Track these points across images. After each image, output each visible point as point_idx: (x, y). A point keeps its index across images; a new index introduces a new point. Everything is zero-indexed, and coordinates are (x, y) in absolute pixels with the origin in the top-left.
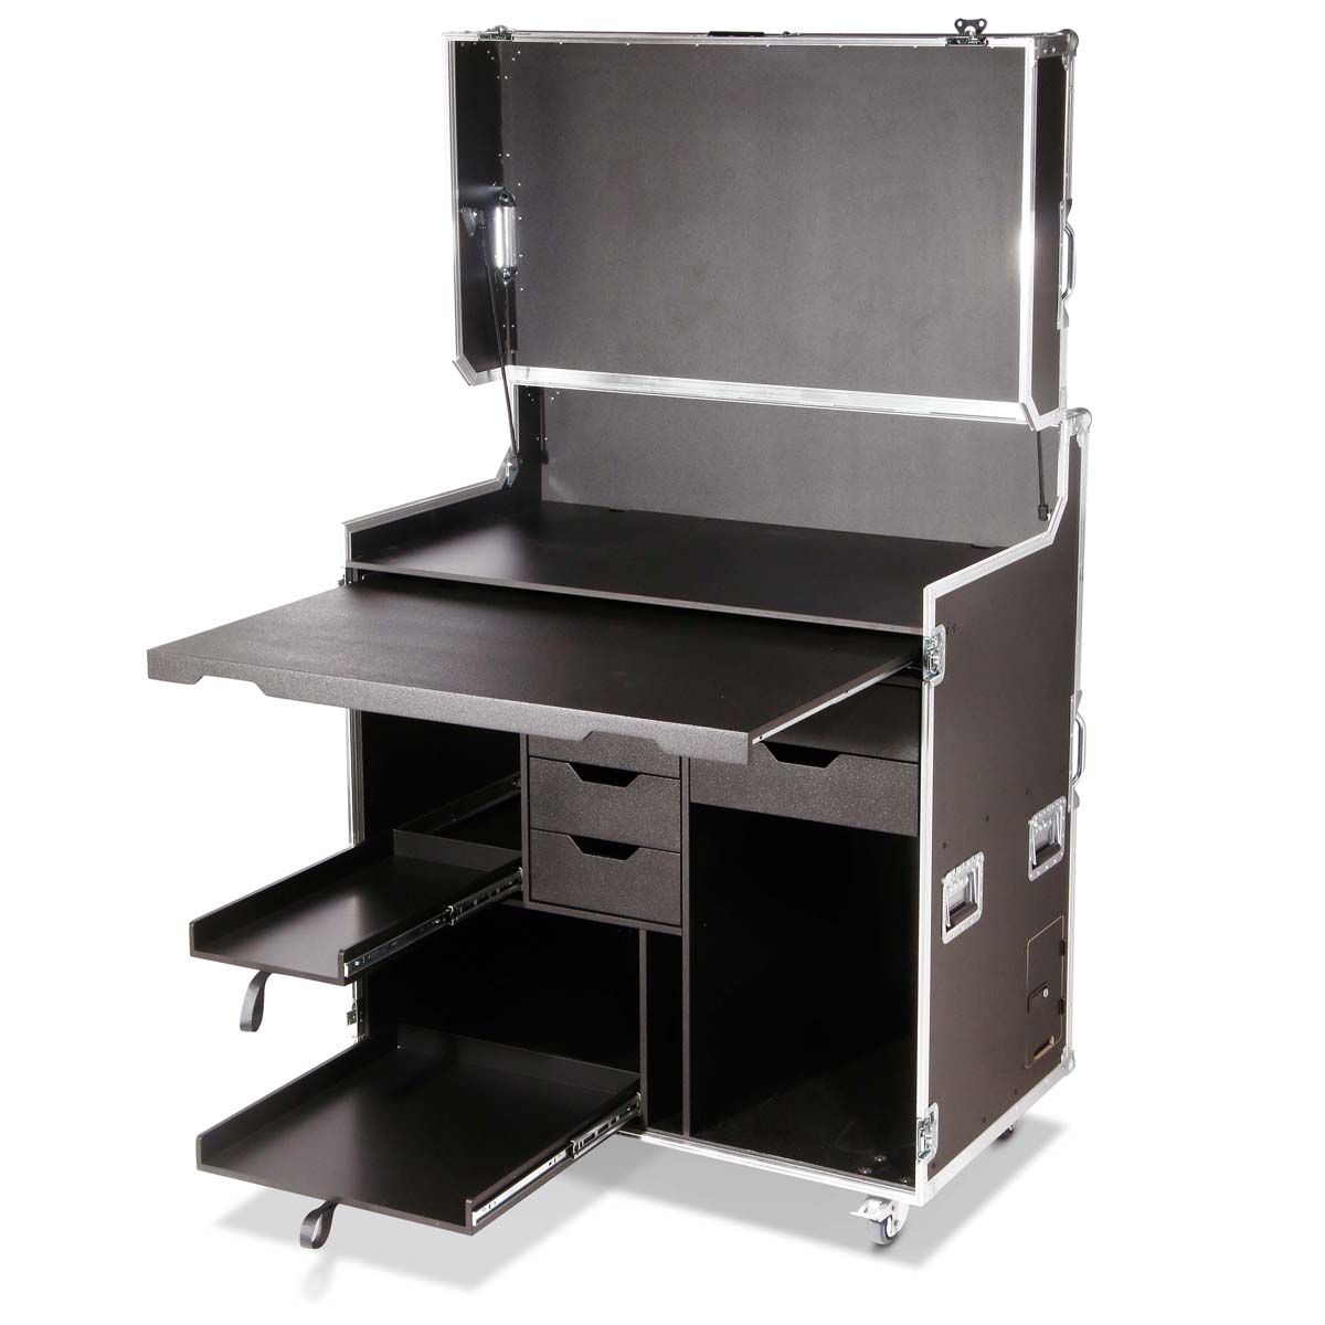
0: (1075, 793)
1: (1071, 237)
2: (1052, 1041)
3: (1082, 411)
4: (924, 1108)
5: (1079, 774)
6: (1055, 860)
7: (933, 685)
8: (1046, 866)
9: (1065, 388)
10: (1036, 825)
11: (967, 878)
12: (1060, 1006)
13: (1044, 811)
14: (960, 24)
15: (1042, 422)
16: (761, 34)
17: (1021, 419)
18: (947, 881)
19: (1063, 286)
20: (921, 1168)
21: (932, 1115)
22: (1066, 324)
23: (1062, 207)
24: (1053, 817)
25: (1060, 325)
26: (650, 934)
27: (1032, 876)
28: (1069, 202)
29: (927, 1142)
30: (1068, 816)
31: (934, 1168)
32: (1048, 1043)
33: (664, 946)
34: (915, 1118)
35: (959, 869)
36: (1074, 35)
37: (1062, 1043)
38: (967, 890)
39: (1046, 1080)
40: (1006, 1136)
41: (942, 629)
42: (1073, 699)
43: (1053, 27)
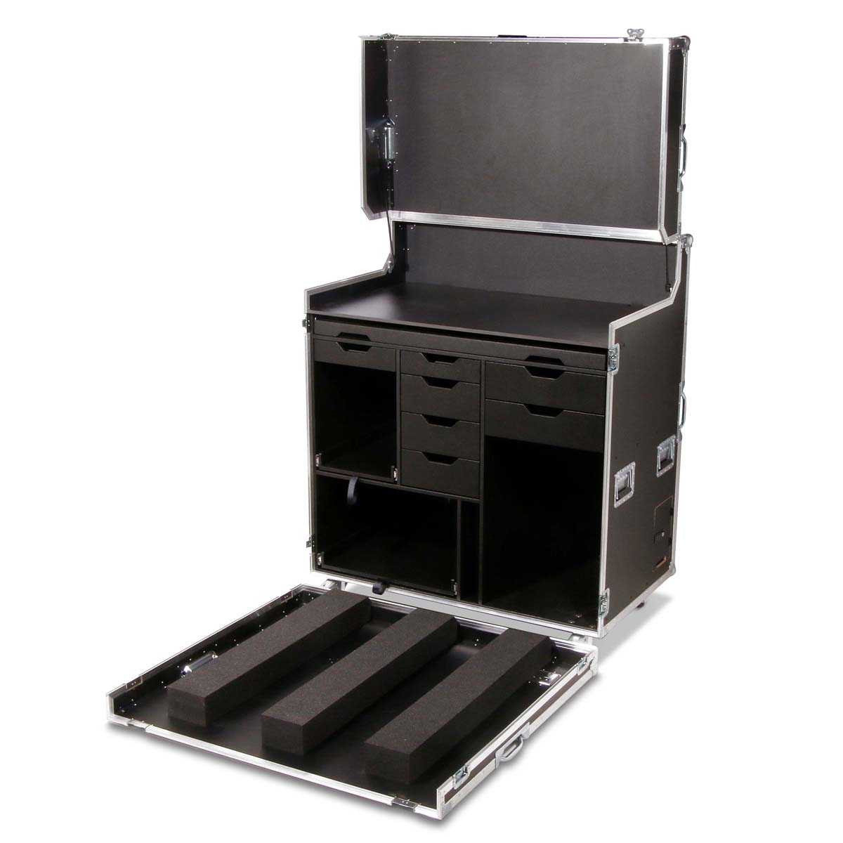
0: (681, 433)
1: (685, 144)
2: (665, 559)
3: (689, 235)
4: (603, 590)
5: (682, 423)
6: (669, 467)
7: (613, 374)
8: (665, 470)
9: (680, 223)
10: (661, 449)
11: (626, 475)
12: (669, 541)
13: (665, 442)
14: (630, 31)
15: (668, 240)
16: (525, 37)
17: (659, 240)
18: (617, 476)
19: (681, 170)
20: (601, 620)
21: (606, 594)
22: (682, 189)
23: (681, 128)
24: (669, 445)
25: (678, 189)
26: (464, 503)
27: (659, 475)
28: (684, 126)
29: (605, 606)
30: (676, 445)
31: (607, 620)
32: (663, 560)
33: (470, 508)
34: (599, 596)
35: (623, 470)
36: (688, 38)
37: (669, 560)
38: (626, 481)
39: (661, 578)
40: (641, 605)
41: (618, 345)
42: (681, 385)
43: (677, 34)
